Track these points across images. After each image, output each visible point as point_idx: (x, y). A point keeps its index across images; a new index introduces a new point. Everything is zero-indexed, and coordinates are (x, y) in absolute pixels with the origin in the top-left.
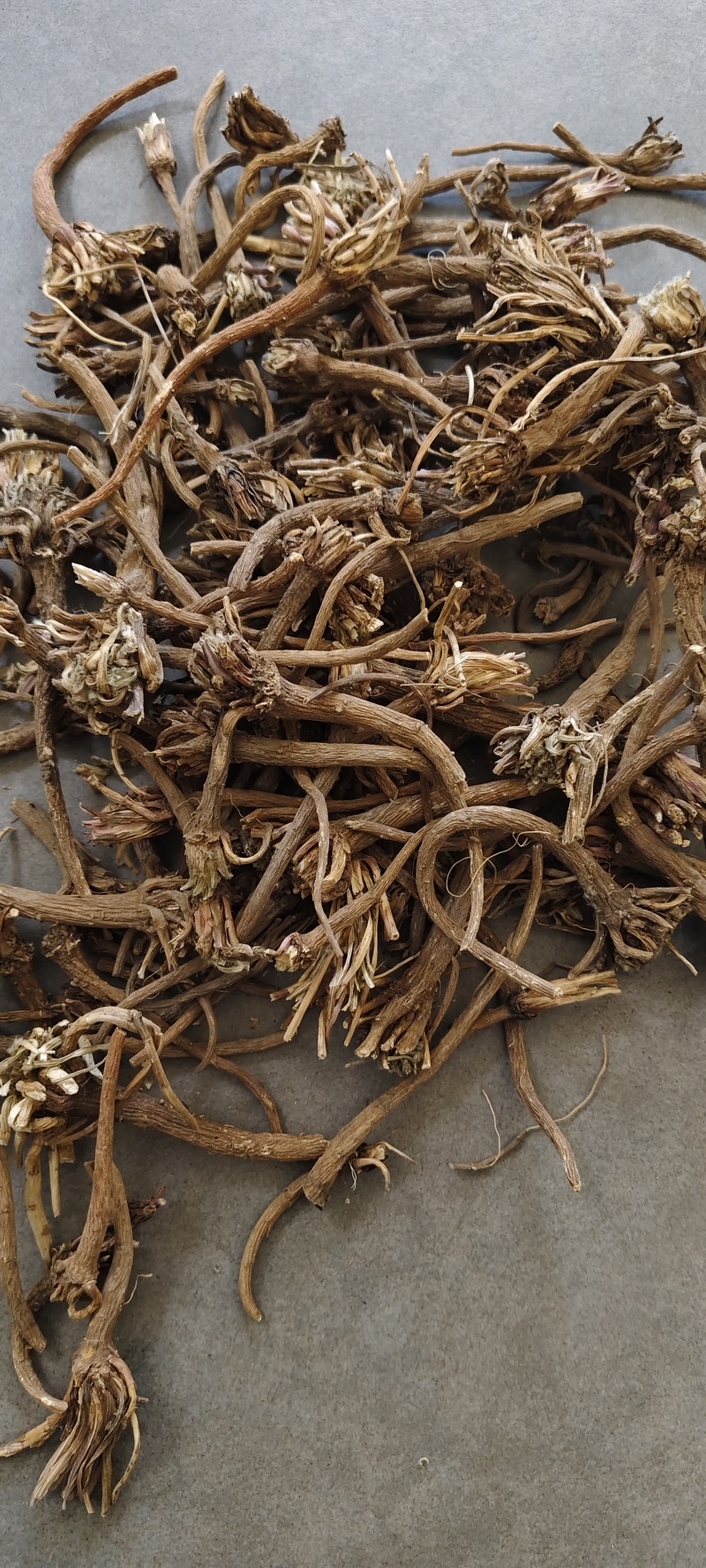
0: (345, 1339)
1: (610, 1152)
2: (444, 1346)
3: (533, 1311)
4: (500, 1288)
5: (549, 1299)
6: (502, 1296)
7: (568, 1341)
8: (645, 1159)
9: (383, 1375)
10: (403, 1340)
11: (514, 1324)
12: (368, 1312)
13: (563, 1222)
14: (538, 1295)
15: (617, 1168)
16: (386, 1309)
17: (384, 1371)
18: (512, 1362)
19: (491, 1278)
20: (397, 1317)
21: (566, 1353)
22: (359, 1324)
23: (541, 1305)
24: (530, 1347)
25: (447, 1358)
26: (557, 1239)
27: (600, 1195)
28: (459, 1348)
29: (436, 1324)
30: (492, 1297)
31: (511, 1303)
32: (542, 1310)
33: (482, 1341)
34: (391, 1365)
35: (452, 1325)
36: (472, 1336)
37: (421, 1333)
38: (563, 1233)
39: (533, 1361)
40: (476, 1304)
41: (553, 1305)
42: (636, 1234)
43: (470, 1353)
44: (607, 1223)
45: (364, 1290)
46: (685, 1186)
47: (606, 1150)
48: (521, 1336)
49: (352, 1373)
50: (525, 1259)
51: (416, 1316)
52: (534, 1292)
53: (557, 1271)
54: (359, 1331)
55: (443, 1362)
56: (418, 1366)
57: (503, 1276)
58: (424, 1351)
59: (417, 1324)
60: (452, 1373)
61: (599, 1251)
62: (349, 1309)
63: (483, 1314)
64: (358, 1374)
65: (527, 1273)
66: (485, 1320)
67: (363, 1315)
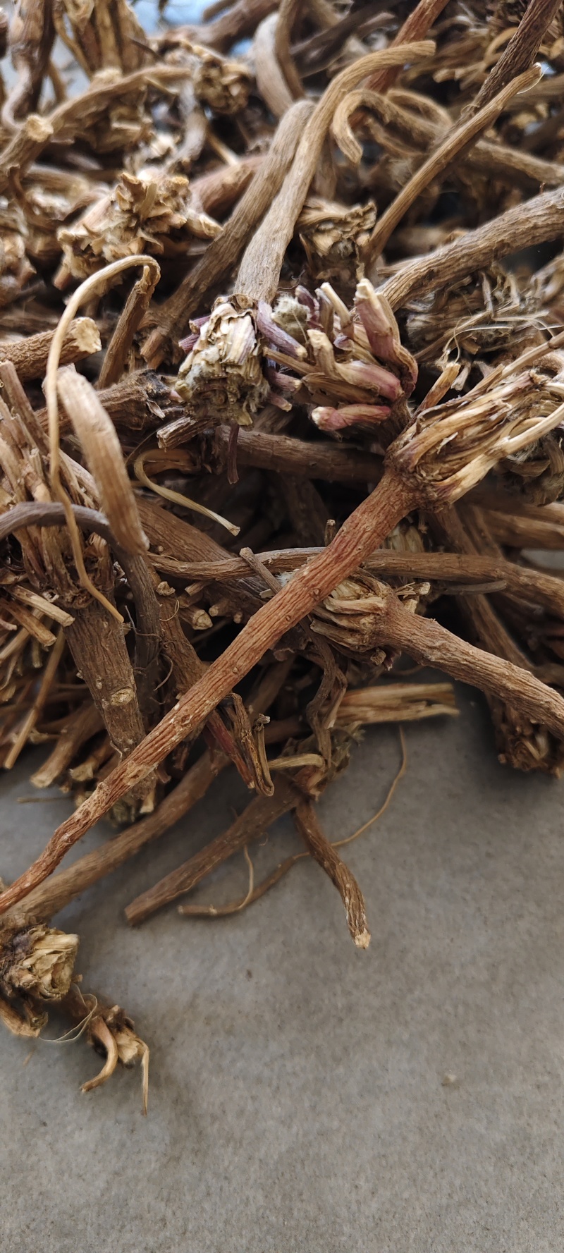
0: (11, 1183)
1: (417, 888)
2: (165, 1194)
3: (305, 1135)
4: (254, 1098)
5: (329, 1114)
6: (257, 1112)
7: (362, 1182)
8: (468, 897)
9: (67, 1241)
10: (101, 1183)
11: (276, 1157)
12: (48, 1138)
13: (349, 993)
14: (313, 1108)
15: (427, 910)
16: (77, 1135)
17: (67, 1235)
18: (273, 1219)
19: (241, 1084)
20: (92, 1146)
21: (358, 1202)
22: (34, 1159)
23: (317, 1125)
24: (301, 1194)
25: (169, 1214)
26: (341, 1020)
27: (404, 951)
28: (188, 1198)
29: (153, 1158)
30: (241, 1113)
31: (271, 1123)
32: (321, 1134)
33: (225, 1184)
34: (80, 1227)
35: (178, 1159)
36: (209, 1176)
37: (130, 1172)
38: (350, 1009)
39: (306, 1217)
40: (216, 1126)
41: (336, 1124)
42: (461, 1009)
43: (207, 1206)
44: (417, 993)
45: (43, 1104)
46: (531, 935)
47: (410, 885)
48: (287, 1176)
49: (18, 1239)
50: (292, 1052)
51: (123, 1145)
52: (307, 1104)
53: (341, 1070)
54: (32, 1169)
55: (163, 1220)
56: (123, 1227)
57: (259, 1080)
58: (132, 1202)
59: (124, 1156)
60: (177, 1239)
61: (406, 1037)
62: (18, 1135)
63: (228, 1141)
64: (28, 1240)
65: (295, 1074)
66: (230, 1149)
67: (40, 1143)
